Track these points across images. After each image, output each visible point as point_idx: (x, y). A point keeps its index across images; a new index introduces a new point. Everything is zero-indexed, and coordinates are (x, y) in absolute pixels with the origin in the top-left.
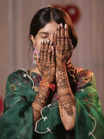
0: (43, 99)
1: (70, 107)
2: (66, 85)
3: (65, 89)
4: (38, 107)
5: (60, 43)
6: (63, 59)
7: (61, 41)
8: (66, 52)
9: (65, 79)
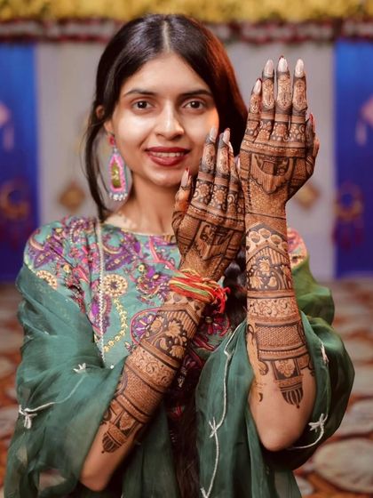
0: (178, 344)
1: (296, 373)
2: (284, 287)
3: (283, 302)
4: (156, 370)
5: (271, 131)
6: (275, 188)
7: (273, 122)
8: (288, 164)
9: (282, 264)
